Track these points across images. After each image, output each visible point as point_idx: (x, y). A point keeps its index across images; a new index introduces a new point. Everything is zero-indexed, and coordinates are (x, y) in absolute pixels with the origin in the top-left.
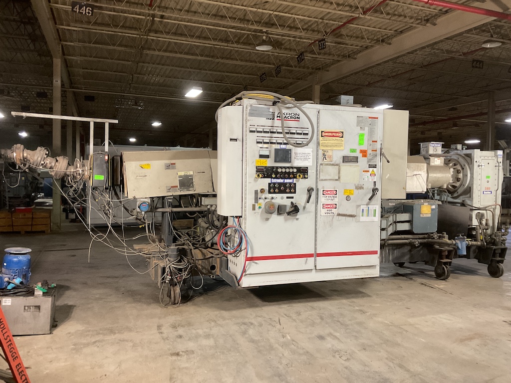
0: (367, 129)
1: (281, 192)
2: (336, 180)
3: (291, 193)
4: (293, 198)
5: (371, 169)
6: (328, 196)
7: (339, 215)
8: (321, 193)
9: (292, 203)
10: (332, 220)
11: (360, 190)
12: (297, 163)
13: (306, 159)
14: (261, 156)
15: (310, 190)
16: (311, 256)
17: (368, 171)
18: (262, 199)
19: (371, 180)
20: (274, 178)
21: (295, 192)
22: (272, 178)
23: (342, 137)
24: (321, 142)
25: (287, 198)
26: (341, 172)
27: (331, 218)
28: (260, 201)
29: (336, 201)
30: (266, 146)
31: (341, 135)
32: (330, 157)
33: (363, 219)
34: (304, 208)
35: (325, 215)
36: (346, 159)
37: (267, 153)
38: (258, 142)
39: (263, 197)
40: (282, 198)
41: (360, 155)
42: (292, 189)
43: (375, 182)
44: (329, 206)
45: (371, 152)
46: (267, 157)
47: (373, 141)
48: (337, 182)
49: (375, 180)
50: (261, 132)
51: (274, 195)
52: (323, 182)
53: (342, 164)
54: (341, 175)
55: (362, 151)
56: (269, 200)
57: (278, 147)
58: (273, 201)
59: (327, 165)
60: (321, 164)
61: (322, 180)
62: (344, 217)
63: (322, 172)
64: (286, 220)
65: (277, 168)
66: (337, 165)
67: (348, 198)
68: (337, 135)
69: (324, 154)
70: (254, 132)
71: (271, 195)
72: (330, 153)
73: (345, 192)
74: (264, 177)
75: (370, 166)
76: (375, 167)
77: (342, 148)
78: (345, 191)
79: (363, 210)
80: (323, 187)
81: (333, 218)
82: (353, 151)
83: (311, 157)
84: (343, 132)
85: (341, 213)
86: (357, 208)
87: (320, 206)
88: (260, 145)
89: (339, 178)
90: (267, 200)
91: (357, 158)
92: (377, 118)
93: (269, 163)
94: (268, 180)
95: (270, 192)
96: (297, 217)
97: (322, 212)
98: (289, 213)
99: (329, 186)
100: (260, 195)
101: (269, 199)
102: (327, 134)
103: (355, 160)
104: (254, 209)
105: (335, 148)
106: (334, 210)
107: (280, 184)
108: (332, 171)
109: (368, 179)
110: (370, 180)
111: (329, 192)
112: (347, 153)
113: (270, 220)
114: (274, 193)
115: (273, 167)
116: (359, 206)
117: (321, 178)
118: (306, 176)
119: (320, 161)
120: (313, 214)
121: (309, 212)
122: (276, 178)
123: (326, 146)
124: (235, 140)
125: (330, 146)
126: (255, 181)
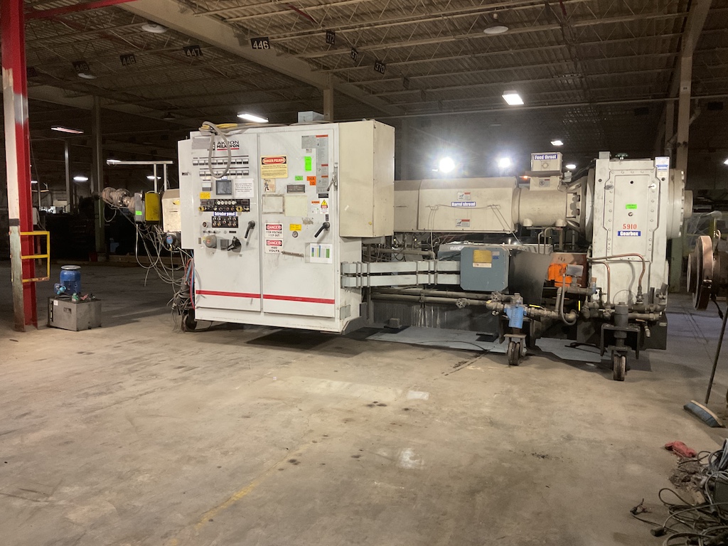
0: (314, 150)
1: (222, 226)
2: (281, 213)
3: (232, 227)
4: (235, 232)
5: (322, 200)
6: (272, 231)
7: (284, 253)
8: (264, 228)
9: (234, 238)
10: (278, 259)
11: (309, 225)
12: (239, 195)
13: (246, 190)
14: (204, 189)
15: (252, 225)
16: (258, 296)
17: (318, 202)
18: (207, 232)
19: (323, 212)
20: (216, 212)
21: (237, 226)
22: (214, 211)
23: (285, 163)
24: (262, 170)
25: (230, 232)
26: (286, 204)
27: (276, 256)
29: (281, 237)
30: (208, 178)
31: (283, 160)
32: (273, 187)
33: (312, 259)
34: (248, 243)
35: (270, 252)
36: (291, 189)
37: (209, 186)
38: (201, 175)
39: (207, 230)
40: (225, 232)
41: (307, 183)
42: (233, 223)
43: (327, 216)
44: (273, 243)
45: (321, 179)
46: (211, 189)
47: (323, 165)
48: (281, 215)
49: (327, 213)
50: (203, 164)
51: (217, 229)
52: (267, 215)
53: (286, 194)
54: (285, 207)
55: (309, 178)
56: (213, 234)
58: (217, 235)
59: (270, 195)
60: (264, 195)
61: (265, 213)
62: (291, 257)
63: (265, 204)
64: (230, 256)
65: (218, 200)
66: (281, 196)
67: (295, 234)
68: (280, 160)
69: (266, 184)
70: (197, 164)
71: (214, 229)
72: (272, 182)
73: (291, 227)
74: (207, 210)
75: (321, 196)
76: (327, 196)
77: (286, 176)
78: (291, 226)
79: (313, 249)
80: (267, 222)
81: (278, 257)
82: (299, 178)
83: (252, 188)
84: (285, 158)
85: (286, 251)
86: (306, 247)
87: (264, 243)
88: (203, 178)
89: (284, 211)
90: (211, 234)
91: (304, 186)
92: (327, 136)
93: (212, 196)
94: (212, 214)
95: (213, 226)
96: (241, 253)
97: (267, 248)
99: (272, 220)
100: (203, 229)
102: (268, 161)
103: (302, 189)
104: (200, 241)
105: (277, 177)
106: (279, 248)
107: (222, 218)
108: (275, 203)
109: (319, 213)
110: (321, 213)
111: (273, 227)
112: (292, 181)
113: (215, 255)
114: (217, 226)
115: (215, 200)
116: (308, 244)
117: (264, 211)
118: (248, 209)
119: (263, 192)
120: (257, 251)
121: (253, 248)
122: (218, 211)
123: (268, 175)
124: (187, 174)
125: (273, 175)
126: (200, 214)
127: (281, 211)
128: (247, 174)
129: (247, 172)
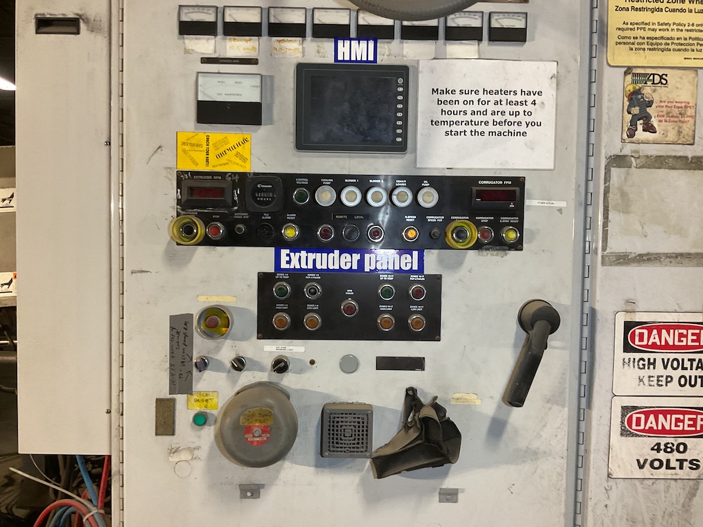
1: (334, 329)
4: (416, 364)
6: (659, 357)
8: (610, 339)
9: (412, 397)
10: (686, 507)
13: (508, 128)
14: (210, 113)
18: (219, 367)
20: (295, 246)
21: (432, 332)
22: (279, 243)
24: (615, 20)
25: (385, 363)
27: (677, 491)
28: (206, 382)
30: (239, 47)
32: (679, 114)
34: (497, 428)
35: (639, 473)
37: (243, 89)
38: (187, 29)
39: (226, 352)
40: (349, 365)
42: (416, 311)
44: (666, 422)
46: (247, 114)
51: (295, 349)
52: (634, 270)
56: (263, 377)
57: (321, 52)
58: (289, 381)
59: (659, 162)
60: (618, 161)
61: (623, 259)
63: (625, 209)
64: (372, 500)
65: (315, 181)
69: (635, 98)
71: (273, 348)
72: (679, 90)
74: (232, 239)
80: (630, 304)
81: (692, 494)
83: (545, 113)
87: (605, 416)
88: (205, 45)
90: (247, 378)
93: (264, 152)
94: (260, 259)
95: (266, 330)
96: (450, 482)
97: (625, 453)
99: (668, 297)
100: (200, 345)
101: (259, 367)
104: (165, 422)
106: (700, 448)
107: (333, 280)
111: (670, 338)
113: (270, 497)
114: (297, 332)
115: (289, 180)
117: (618, 244)
118: (512, 236)
119: (612, 141)
120: (556, 467)
121: (532, 455)
122: (306, 243)
123: (654, 45)
125: (682, 46)
126: (171, 259)
128: (516, 36)
129: (518, 24)
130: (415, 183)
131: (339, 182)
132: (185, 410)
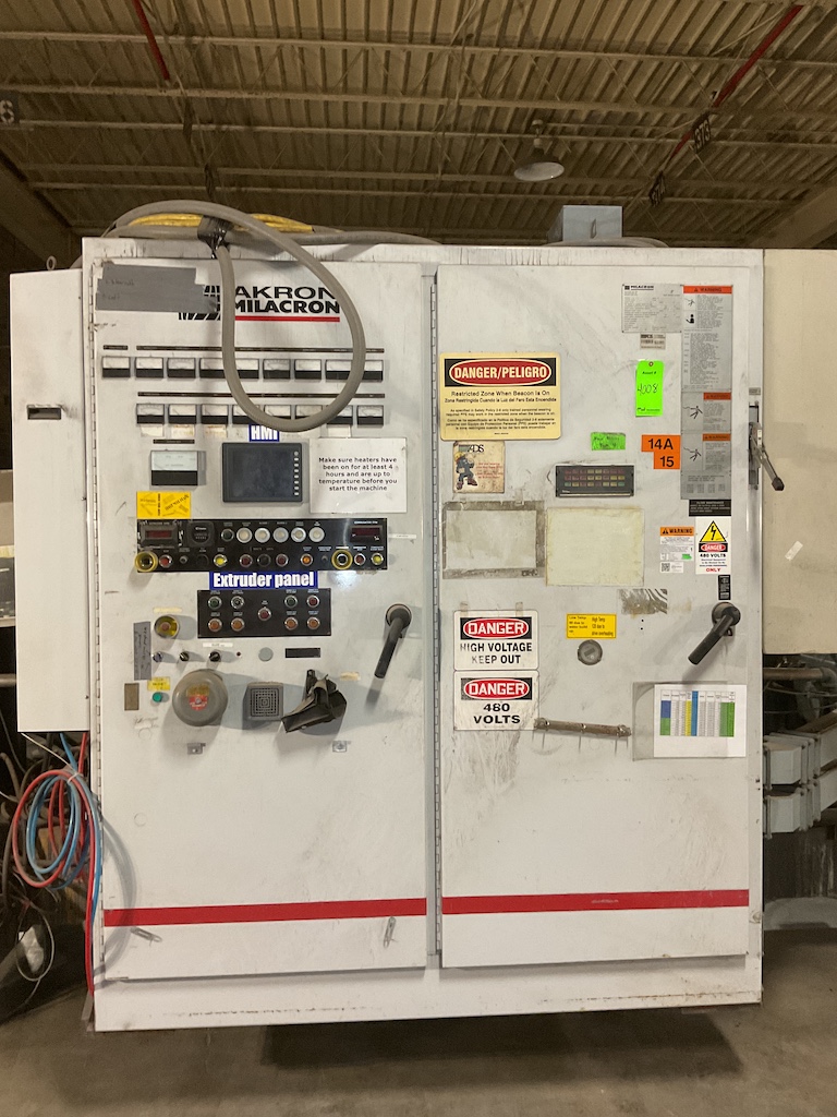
0: (675, 342)
1: (254, 629)
2: (526, 573)
3: (303, 630)
4: (314, 652)
5: (702, 523)
6: (486, 642)
7: (543, 726)
8: (451, 630)
9: (311, 676)
10: (512, 750)
11: (649, 618)
12: (335, 502)
13: (372, 485)
14: (160, 478)
15: (399, 620)
16: (414, 907)
17: (689, 531)
18: (171, 659)
19: (704, 569)
20: (224, 571)
21: (325, 629)
22: (213, 569)
23: (552, 382)
24: (445, 409)
25: (291, 653)
26: (550, 538)
27: (505, 740)
28: (163, 670)
29: (528, 665)
30: (180, 432)
31: (541, 372)
32: (492, 472)
33: (663, 745)
34: (373, 696)
35: (476, 727)
36: (572, 480)
37: (186, 463)
38: (143, 420)
39: (175, 649)
40: (266, 655)
41: (644, 465)
42: (312, 615)
43: (724, 583)
44: (495, 689)
45: (702, 446)
46: (188, 479)
47: (709, 396)
48: (530, 580)
49: (724, 571)
50: (155, 374)
51: (225, 645)
52: (466, 582)
53: (552, 501)
54: (548, 549)
55: (653, 443)
56: (203, 666)
57: (239, 435)
58: (221, 667)
59: (481, 506)
60: (452, 505)
61: (458, 574)
62: (571, 740)
63: (458, 540)
64: (284, 750)
65: (238, 524)
66: (528, 506)
67: (590, 652)
68: (527, 372)
69: (461, 461)
70: (121, 373)
71: (210, 645)
72: (492, 455)
73: (571, 627)
74: (178, 567)
75: (697, 508)
76: (723, 508)
77: (551, 431)
78: (575, 619)
79: (666, 707)
80: (464, 607)
81: (515, 742)
82: (610, 441)
83: (399, 475)
84: (551, 362)
85: (552, 717)
86: (636, 698)
87: (451, 687)
88: (156, 431)
89: (541, 563)
90: (191, 666)
91: (628, 472)
92: (728, 290)
93: (200, 505)
94: (199, 580)
95: (205, 632)
96: (341, 737)
97: (465, 712)
98: (291, 722)
99: (490, 599)
100: (156, 643)
101: (201, 659)
102: (473, 373)
103: (620, 481)
104: (131, 699)
105: (513, 434)
106: (518, 707)
107: (252, 594)
108: (506, 536)
109: (691, 568)
110: (701, 571)
111: (494, 629)
112: (578, 451)
113: (210, 753)
114: (227, 632)
115: (218, 524)
116: (642, 689)
117: (452, 564)
118: (379, 560)
119: (447, 493)
120: (416, 726)
121: (398, 715)
122: (232, 568)
123: (473, 425)
124: (54, 413)
125: (493, 426)
126: (135, 583)
127: (530, 563)
128: (377, 421)
129: (377, 413)
130: (308, 524)
131: (254, 525)
132: (146, 692)
